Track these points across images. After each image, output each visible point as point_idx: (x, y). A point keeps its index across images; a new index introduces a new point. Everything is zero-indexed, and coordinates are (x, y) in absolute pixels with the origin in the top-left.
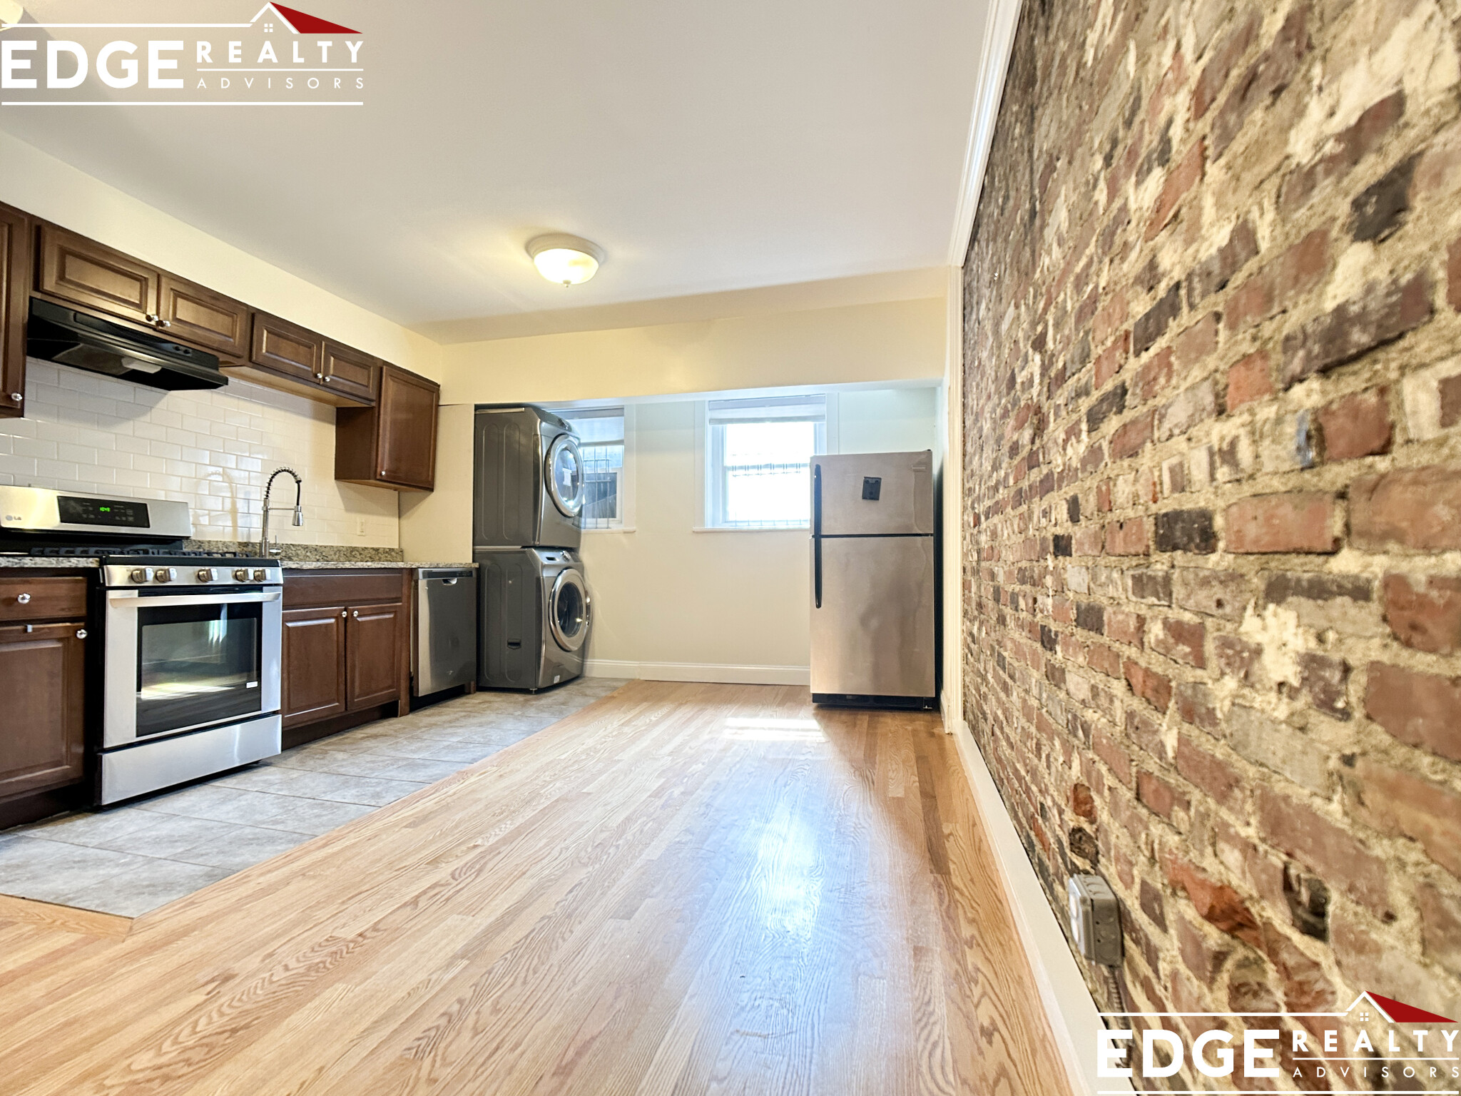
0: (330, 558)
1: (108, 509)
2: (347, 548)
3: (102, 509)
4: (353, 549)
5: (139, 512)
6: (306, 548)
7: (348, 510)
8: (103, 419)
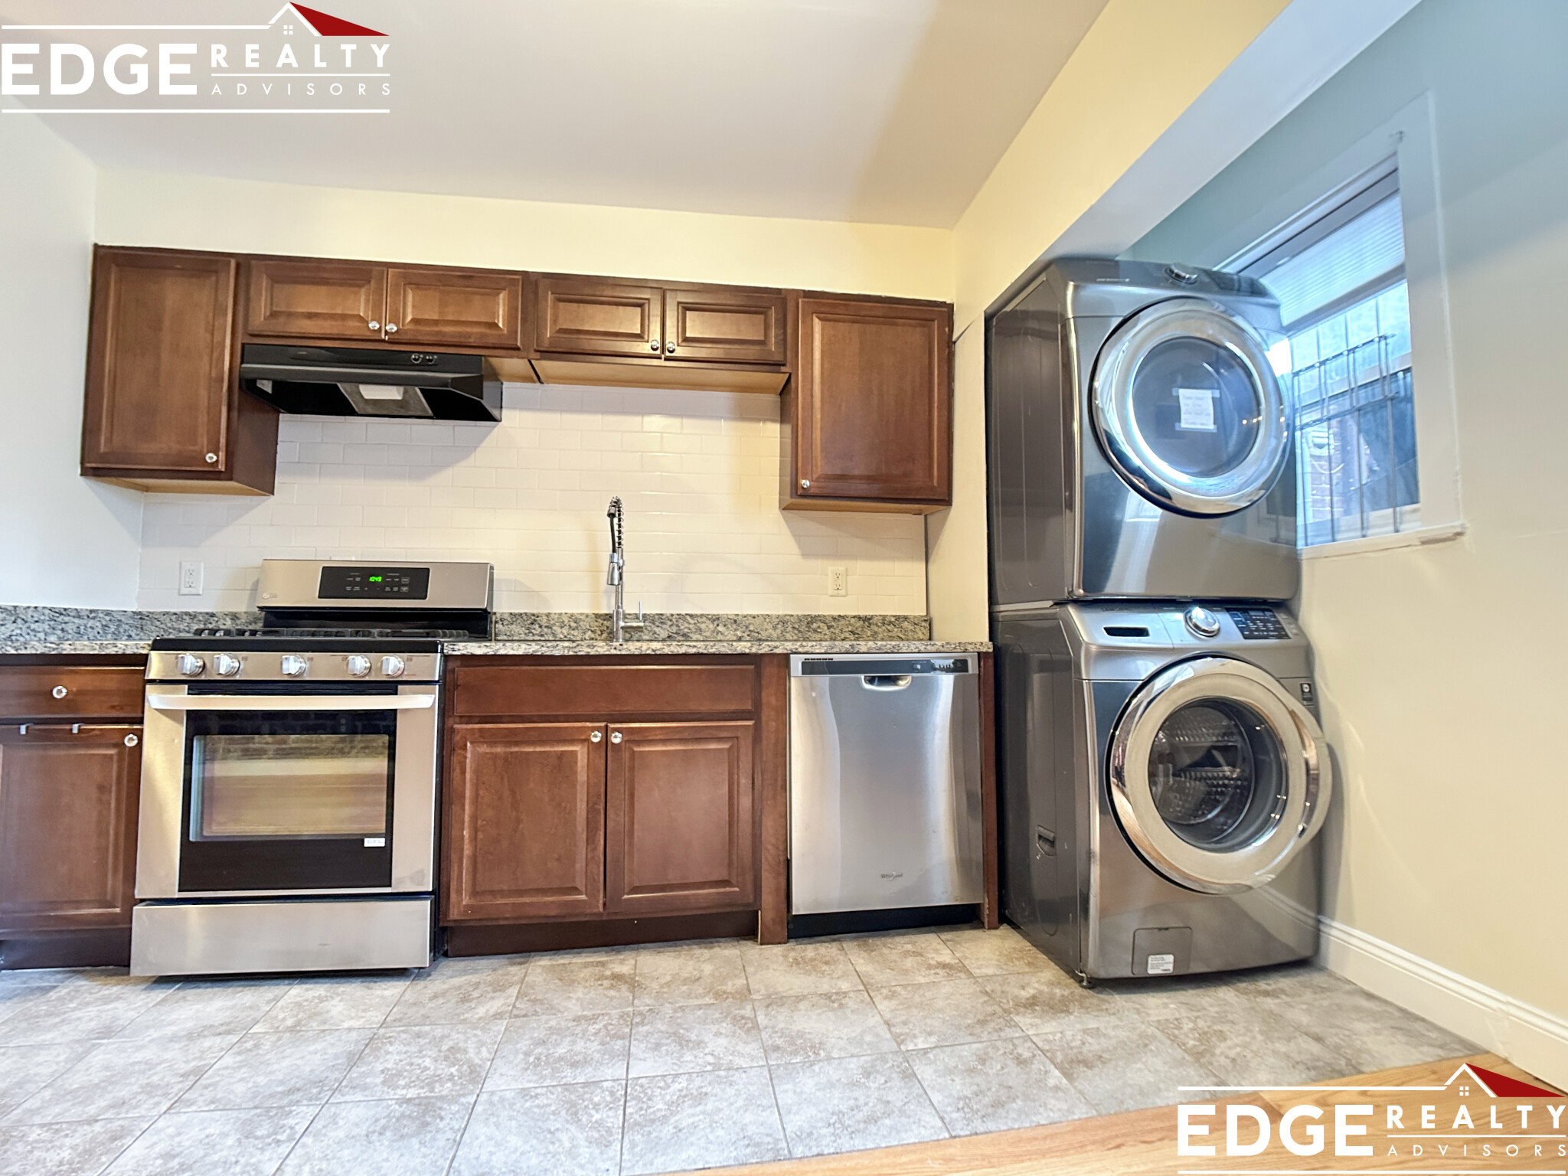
0: (764, 635)
1: (379, 579)
2: (800, 619)
3: (372, 579)
4: (812, 620)
5: (417, 578)
6: (715, 619)
7: (806, 554)
8: (419, 472)
